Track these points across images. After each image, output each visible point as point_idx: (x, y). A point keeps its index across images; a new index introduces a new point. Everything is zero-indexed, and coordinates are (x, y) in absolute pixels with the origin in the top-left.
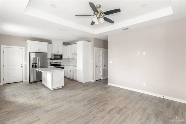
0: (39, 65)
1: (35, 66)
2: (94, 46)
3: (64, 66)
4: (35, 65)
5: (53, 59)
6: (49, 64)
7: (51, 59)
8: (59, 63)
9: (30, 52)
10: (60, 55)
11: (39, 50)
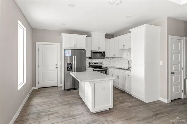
0: (75, 67)
1: (70, 68)
2: (169, 34)
3: (107, 68)
4: (70, 66)
5: (92, 58)
6: (87, 65)
7: (90, 58)
8: (101, 64)
9: (64, 49)
10: (102, 52)
11: (76, 45)
